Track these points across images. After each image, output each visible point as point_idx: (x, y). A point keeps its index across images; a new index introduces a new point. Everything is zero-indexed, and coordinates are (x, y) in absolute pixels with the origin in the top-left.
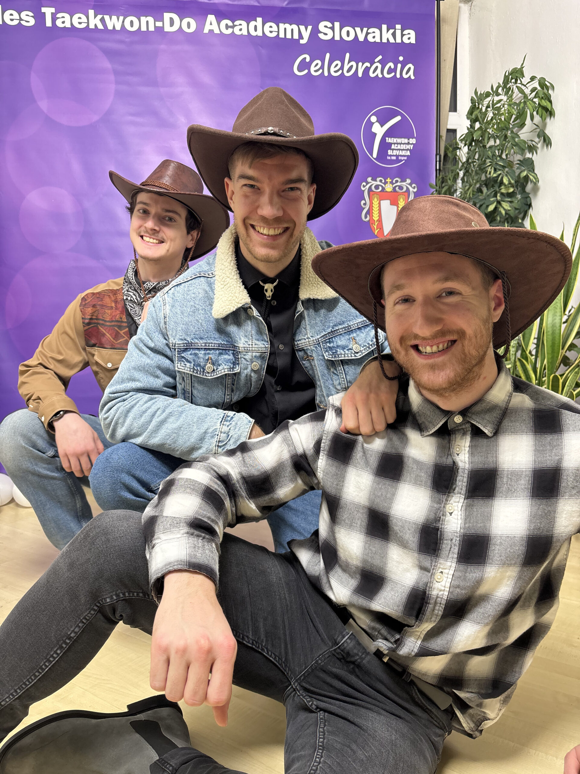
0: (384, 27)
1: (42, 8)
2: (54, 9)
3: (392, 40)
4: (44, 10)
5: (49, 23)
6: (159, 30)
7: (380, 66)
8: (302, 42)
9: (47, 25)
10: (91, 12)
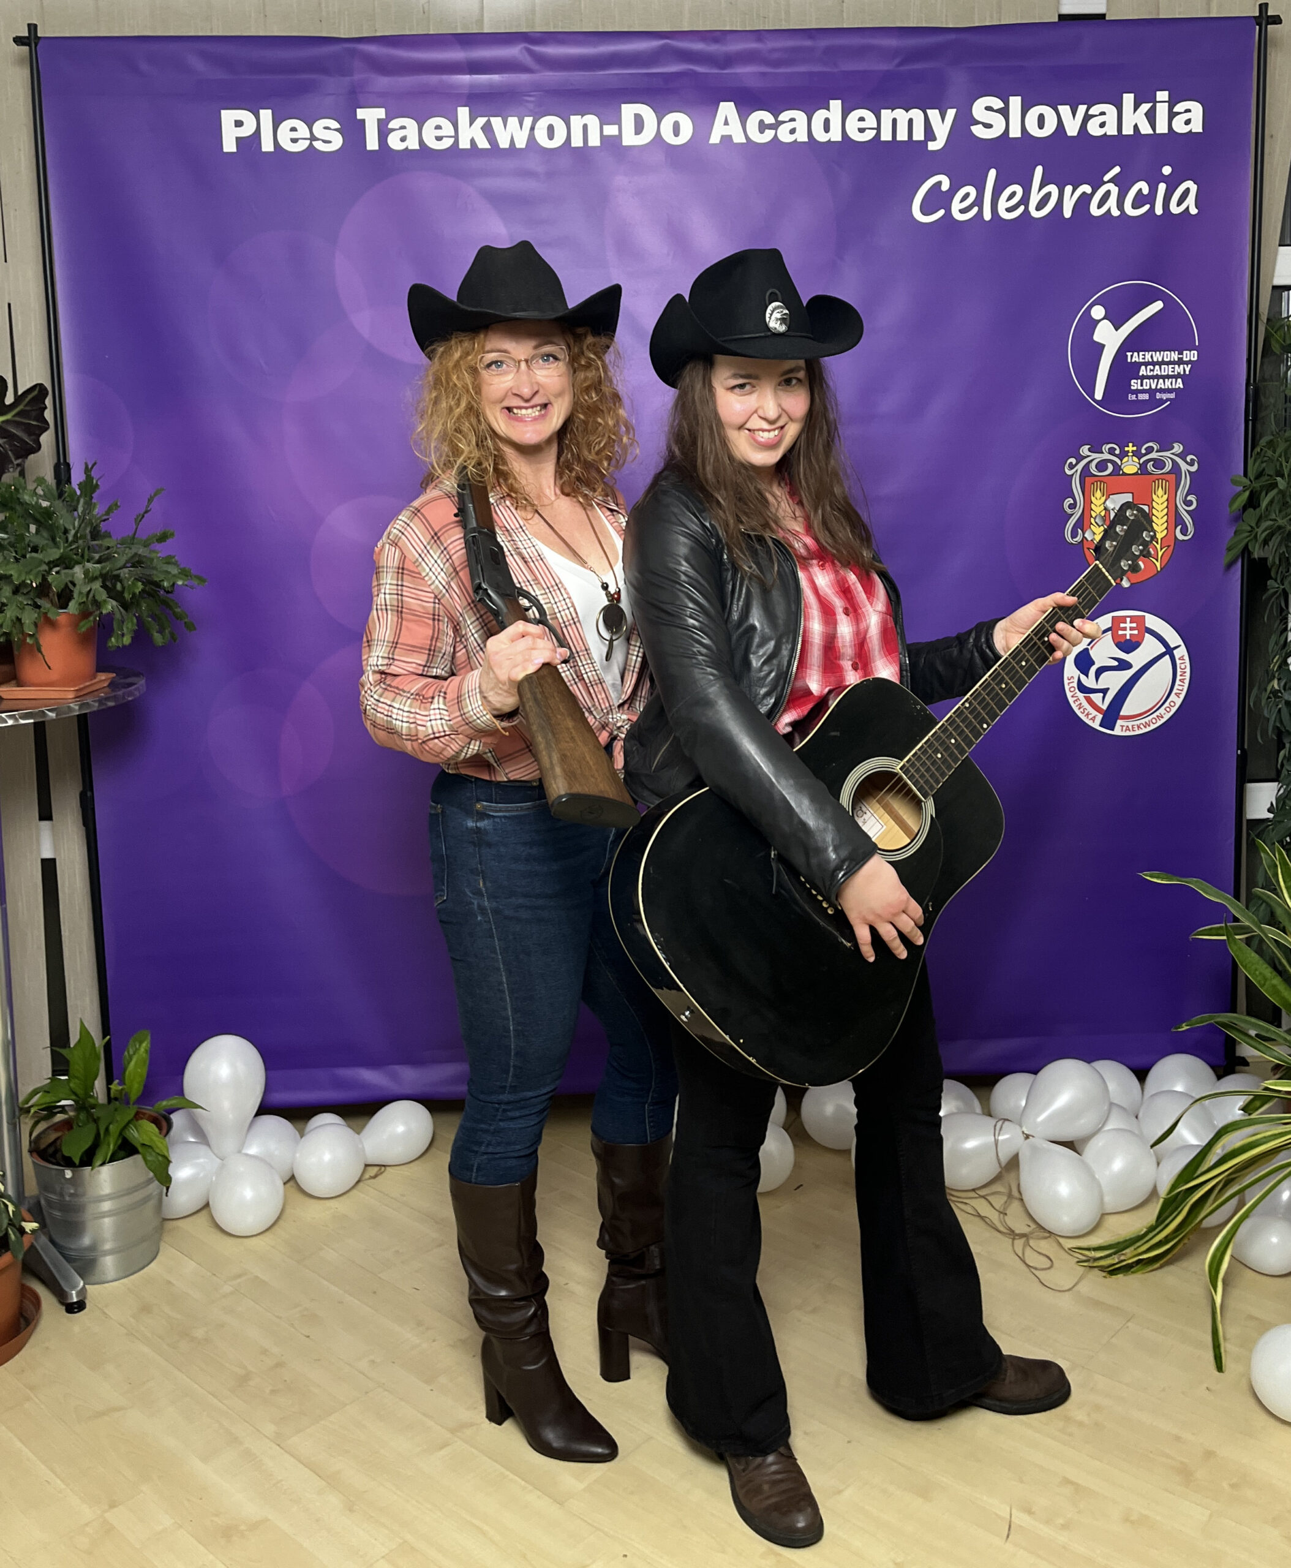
0: (1128, 99)
1: (359, 111)
2: (383, 110)
3: (1146, 129)
4: (361, 114)
5: (372, 144)
6: (611, 144)
7: (1114, 190)
8: (932, 146)
9: (369, 148)
10: (463, 112)
